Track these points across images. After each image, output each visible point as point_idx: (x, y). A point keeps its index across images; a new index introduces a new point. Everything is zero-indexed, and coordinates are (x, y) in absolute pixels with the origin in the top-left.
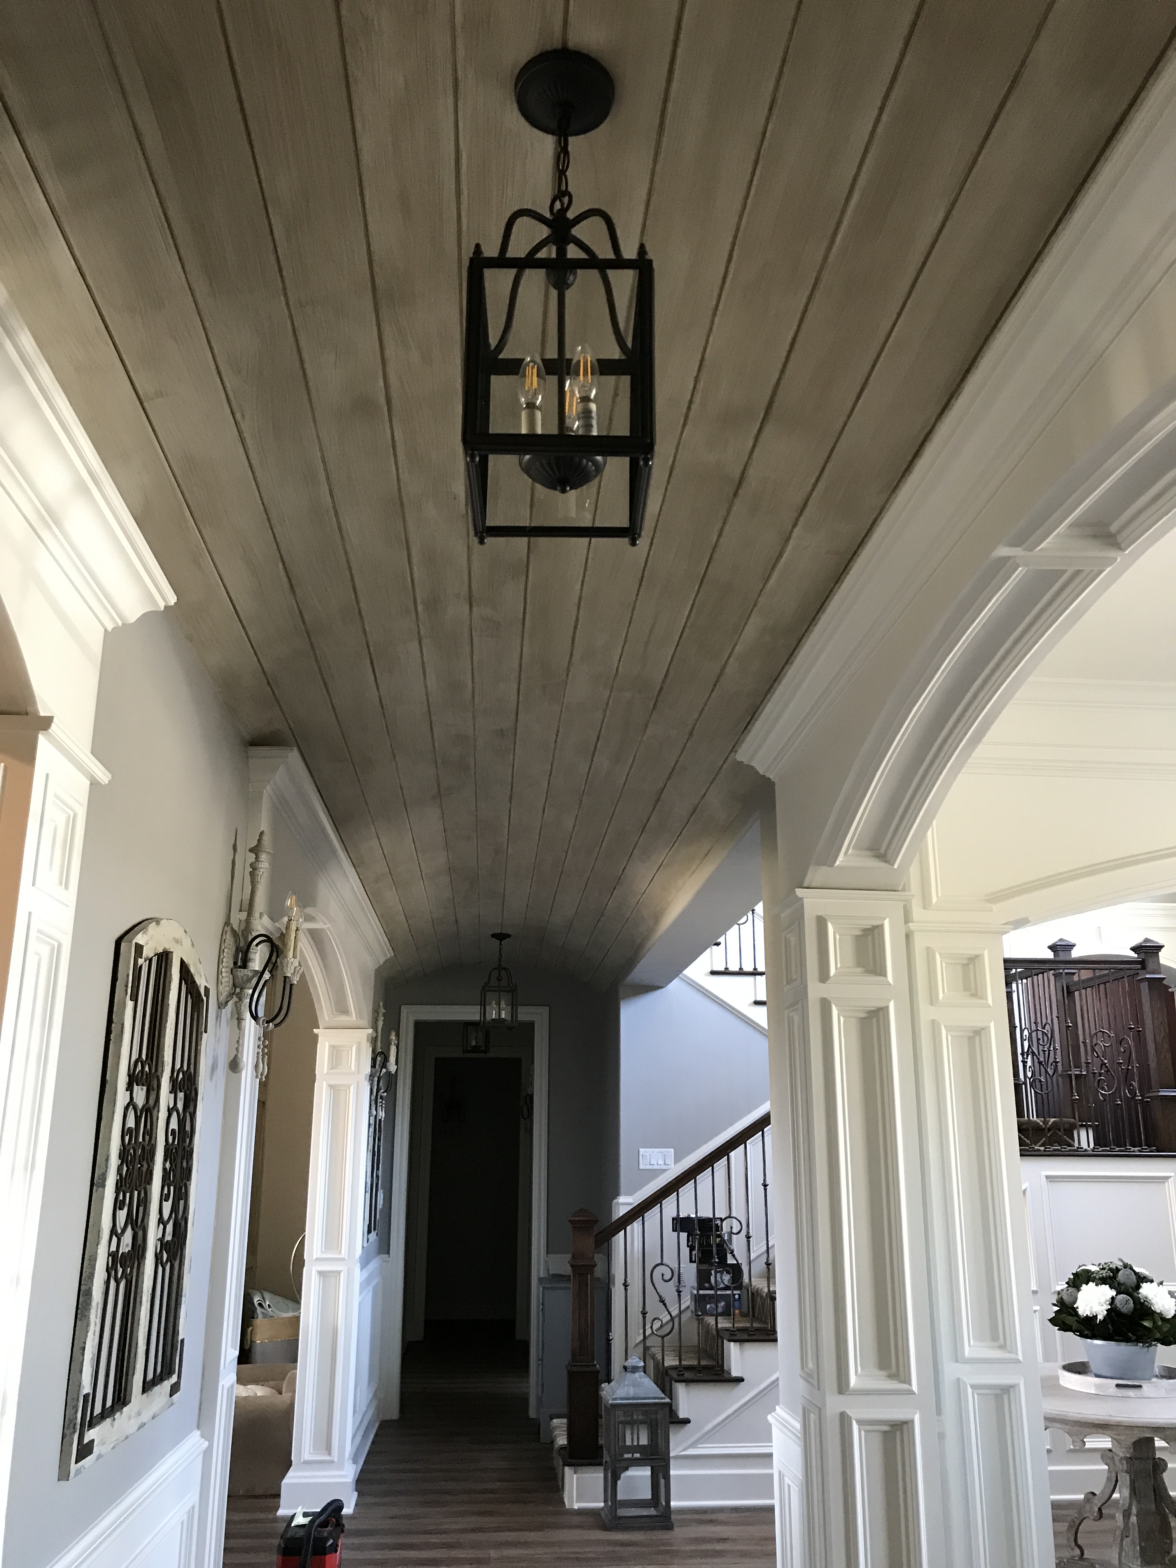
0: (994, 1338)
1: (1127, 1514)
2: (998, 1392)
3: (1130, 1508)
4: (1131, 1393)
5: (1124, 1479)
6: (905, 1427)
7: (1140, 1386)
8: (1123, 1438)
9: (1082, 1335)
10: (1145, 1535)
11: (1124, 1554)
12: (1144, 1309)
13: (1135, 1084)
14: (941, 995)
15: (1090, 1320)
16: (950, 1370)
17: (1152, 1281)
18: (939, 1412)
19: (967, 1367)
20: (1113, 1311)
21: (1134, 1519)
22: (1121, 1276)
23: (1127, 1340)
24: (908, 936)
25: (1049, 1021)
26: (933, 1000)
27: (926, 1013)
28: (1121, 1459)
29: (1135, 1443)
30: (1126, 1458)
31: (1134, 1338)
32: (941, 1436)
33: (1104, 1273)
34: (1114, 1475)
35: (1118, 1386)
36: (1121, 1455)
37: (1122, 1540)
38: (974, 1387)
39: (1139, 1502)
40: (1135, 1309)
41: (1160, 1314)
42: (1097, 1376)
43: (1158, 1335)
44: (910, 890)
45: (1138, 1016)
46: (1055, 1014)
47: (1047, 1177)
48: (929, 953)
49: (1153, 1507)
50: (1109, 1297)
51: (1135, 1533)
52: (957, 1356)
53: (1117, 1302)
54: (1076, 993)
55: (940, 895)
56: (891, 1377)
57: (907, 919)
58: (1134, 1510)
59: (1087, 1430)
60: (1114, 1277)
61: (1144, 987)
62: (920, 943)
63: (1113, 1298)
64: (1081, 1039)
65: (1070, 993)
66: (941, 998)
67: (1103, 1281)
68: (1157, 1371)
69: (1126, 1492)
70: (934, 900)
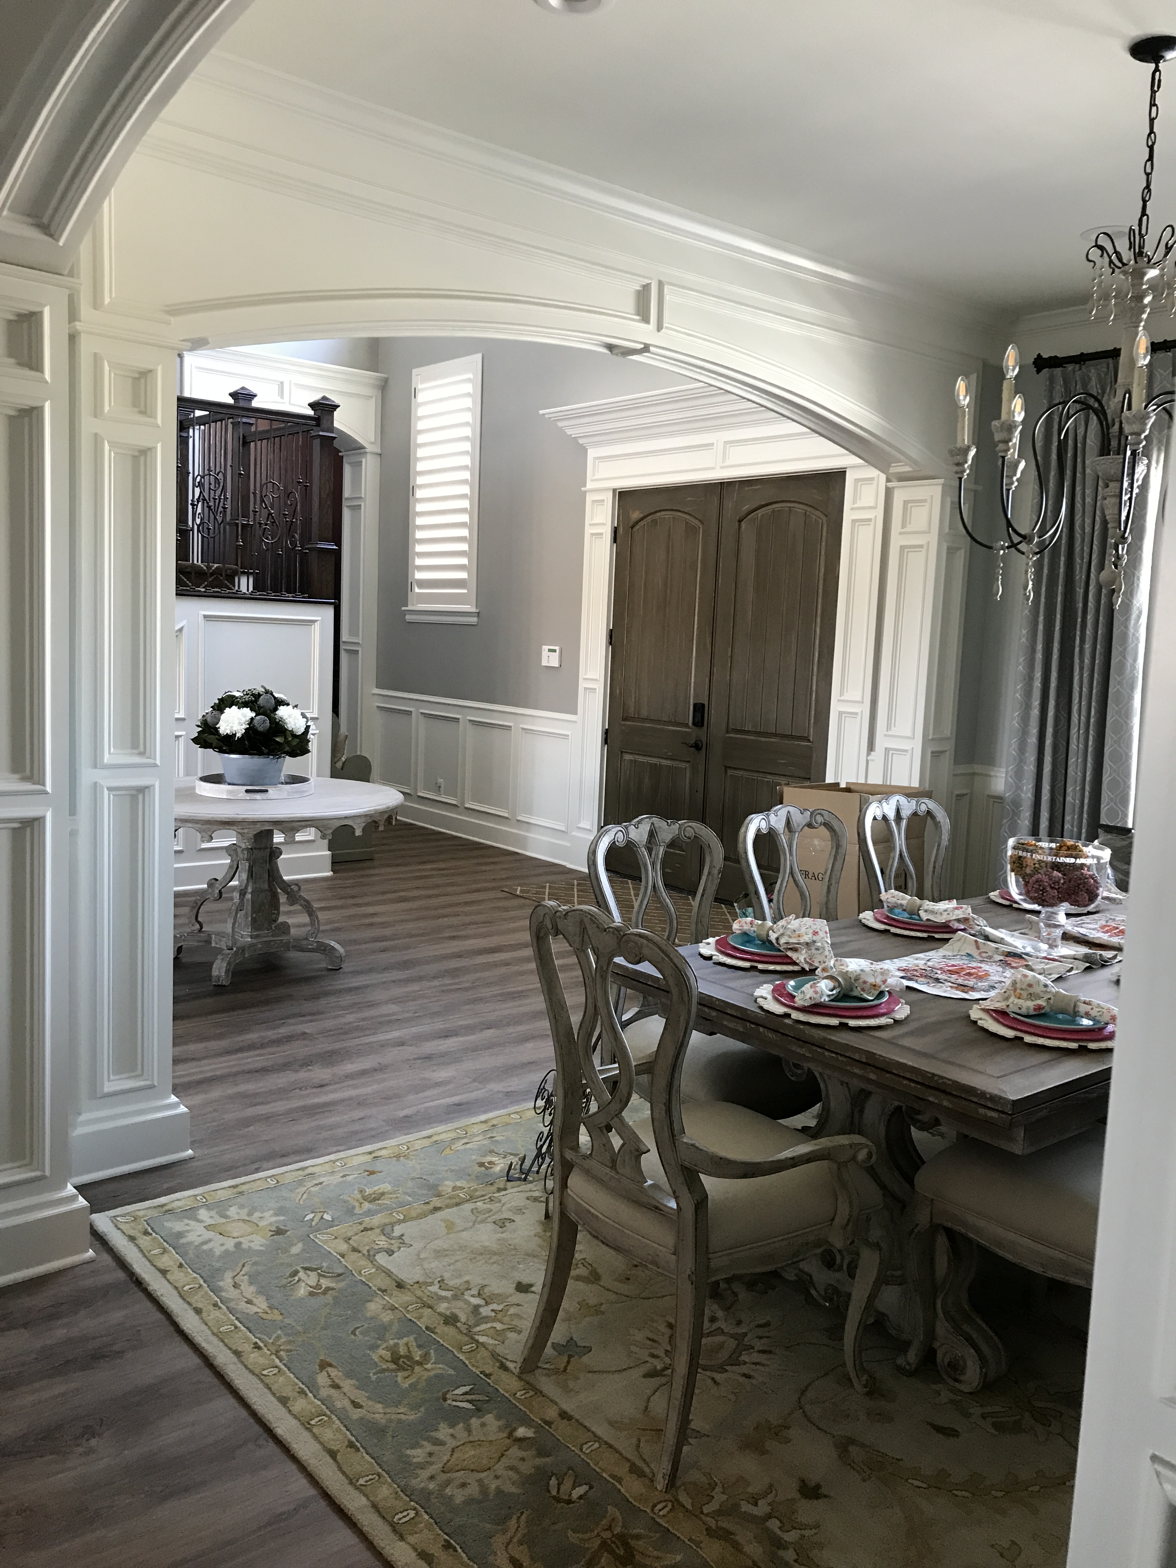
0: (134, 745)
1: (243, 893)
2: (134, 792)
3: (246, 887)
4: (258, 796)
5: (244, 866)
6: (36, 823)
7: (267, 791)
8: (246, 831)
9: (221, 751)
10: (257, 908)
11: (237, 924)
12: (278, 727)
13: (297, 536)
14: (107, 408)
15: (230, 737)
16: (87, 775)
17: (288, 705)
18: (73, 811)
19: (106, 772)
20: (251, 729)
21: (249, 896)
22: (261, 701)
23: (260, 753)
24: (73, 338)
25: (222, 470)
26: (97, 411)
27: (88, 425)
28: (243, 849)
29: (256, 836)
30: (247, 849)
31: (266, 751)
32: (73, 834)
33: (247, 698)
34: (235, 863)
35: (247, 791)
36: (243, 846)
37: (236, 914)
38: (109, 789)
39: (255, 883)
40: (270, 727)
41: (292, 731)
42: (229, 784)
43: (287, 749)
44: (79, 278)
45: (307, 470)
46: (229, 463)
47: (205, 616)
48: (97, 359)
49: (266, 886)
50: (248, 718)
51: (248, 907)
52: (96, 764)
53: (255, 721)
54: (252, 444)
55: (114, 295)
56: (25, 779)
57: (73, 315)
58: (250, 890)
59: (215, 827)
60: (256, 701)
61: (317, 443)
62: (86, 348)
63: (252, 719)
64: (252, 490)
65: (245, 443)
66: (106, 411)
67: (245, 704)
68: (283, 779)
69: (244, 876)
70: (107, 300)
